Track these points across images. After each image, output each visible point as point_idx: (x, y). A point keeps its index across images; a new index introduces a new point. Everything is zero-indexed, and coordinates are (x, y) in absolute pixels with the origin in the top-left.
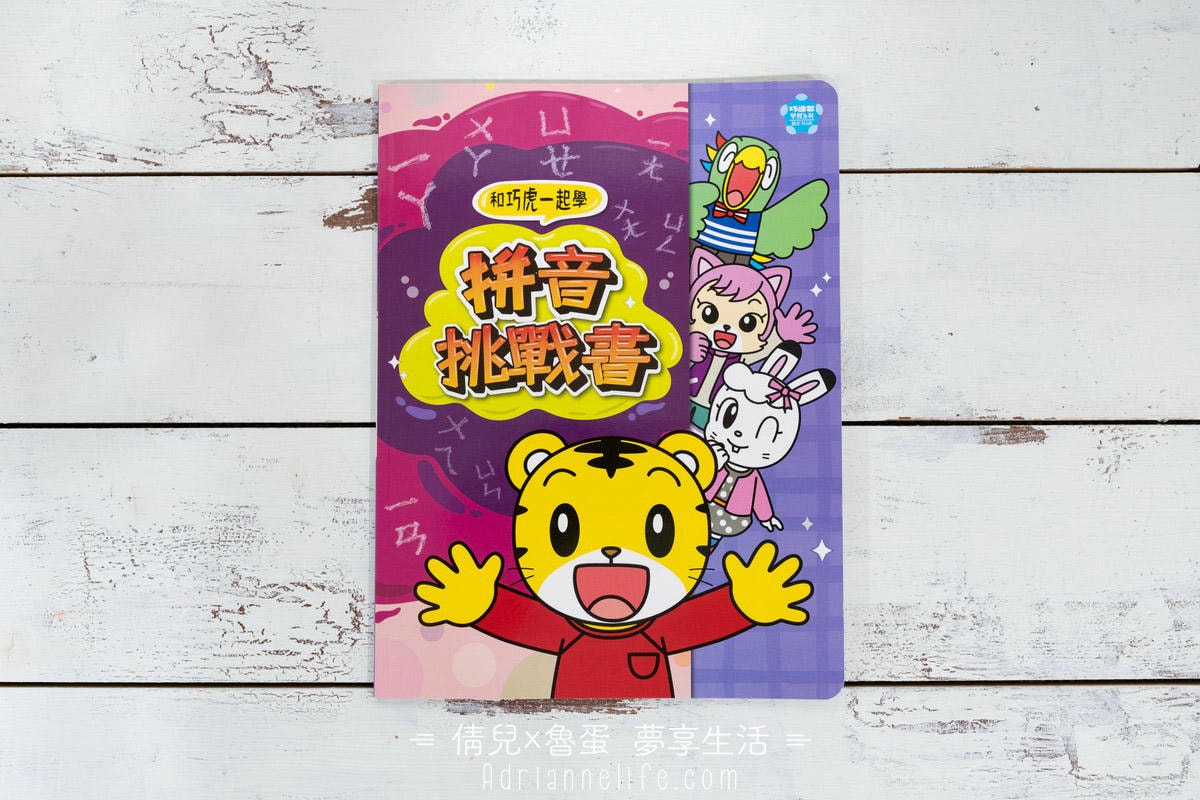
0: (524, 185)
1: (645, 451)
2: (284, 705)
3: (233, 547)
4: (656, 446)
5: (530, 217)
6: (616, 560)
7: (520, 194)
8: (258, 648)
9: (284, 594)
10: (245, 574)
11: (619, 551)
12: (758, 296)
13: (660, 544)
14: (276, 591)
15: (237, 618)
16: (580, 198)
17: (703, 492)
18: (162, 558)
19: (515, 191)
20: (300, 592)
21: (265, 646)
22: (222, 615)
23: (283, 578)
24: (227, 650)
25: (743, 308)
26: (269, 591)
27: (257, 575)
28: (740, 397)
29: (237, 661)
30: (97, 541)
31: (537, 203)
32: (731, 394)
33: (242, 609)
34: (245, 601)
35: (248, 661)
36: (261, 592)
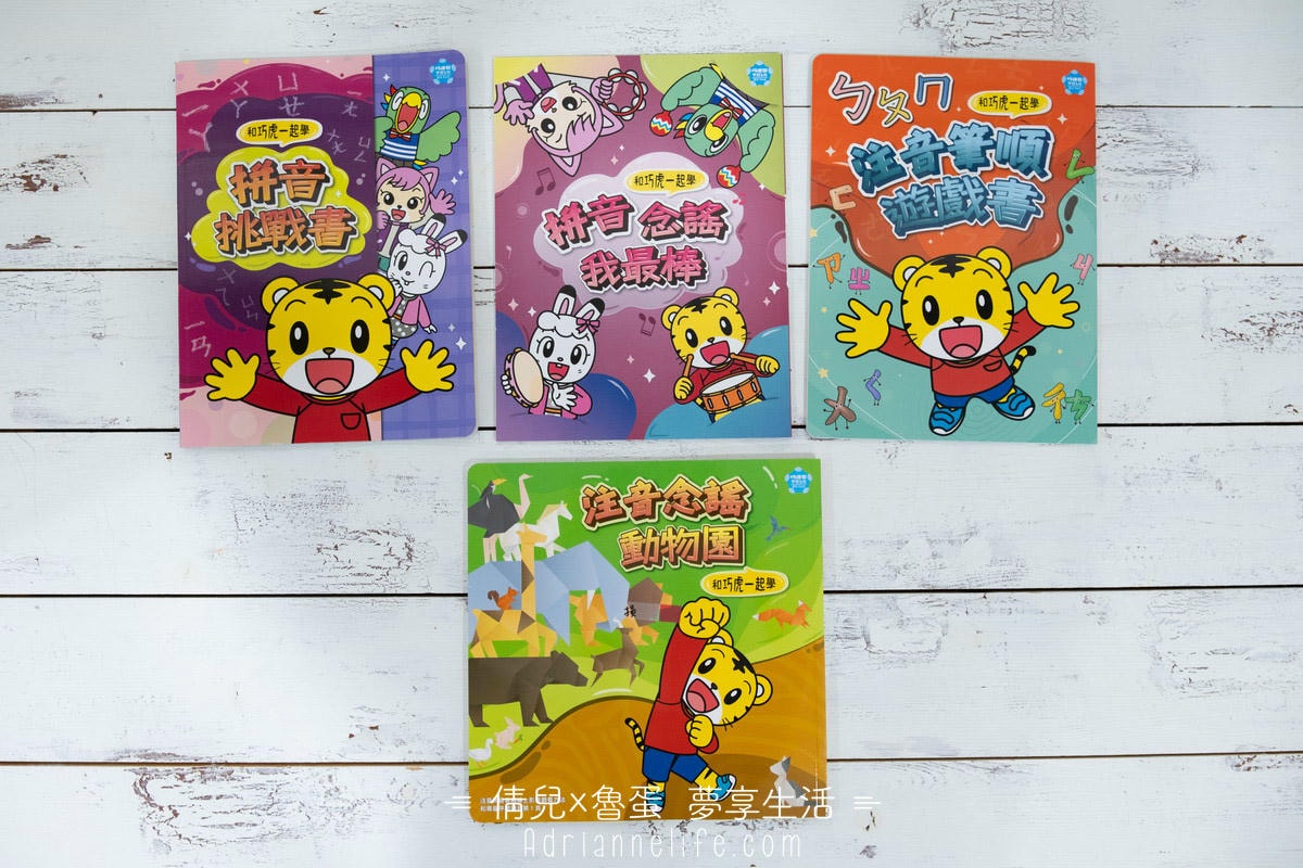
0: (269, 122)
1: (349, 286)
2: (363, 608)
3: (330, 507)
4: (357, 284)
5: (273, 142)
6: (332, 356)
7: (267, 128)
8: (347, 572)
9: (363, 537)
10: (338, 524)
11: (334, 350)
12: (419, 186)
13: (360, 344)
14: (358, 535)
15: (333, 552)
16: (305, 129)
17: (387, 311)
18: (285, 515)
19: (264, 126)
20: (374, 536)
21: (351, 571)
22: (323, 550)
23: (363, 527)
24: (326, 573)
25: (409, 194)
26: (353, 535)
27: (346, 525)
28: (408, 250)
29: (333, 580)
30: (244, 504)
31: (277, 133)
32: (403, 248)
33: (336, 547)
34: (338, 542)
35: (341, 580)
36: (349, 536)
